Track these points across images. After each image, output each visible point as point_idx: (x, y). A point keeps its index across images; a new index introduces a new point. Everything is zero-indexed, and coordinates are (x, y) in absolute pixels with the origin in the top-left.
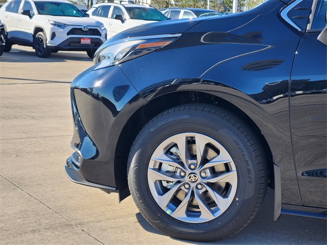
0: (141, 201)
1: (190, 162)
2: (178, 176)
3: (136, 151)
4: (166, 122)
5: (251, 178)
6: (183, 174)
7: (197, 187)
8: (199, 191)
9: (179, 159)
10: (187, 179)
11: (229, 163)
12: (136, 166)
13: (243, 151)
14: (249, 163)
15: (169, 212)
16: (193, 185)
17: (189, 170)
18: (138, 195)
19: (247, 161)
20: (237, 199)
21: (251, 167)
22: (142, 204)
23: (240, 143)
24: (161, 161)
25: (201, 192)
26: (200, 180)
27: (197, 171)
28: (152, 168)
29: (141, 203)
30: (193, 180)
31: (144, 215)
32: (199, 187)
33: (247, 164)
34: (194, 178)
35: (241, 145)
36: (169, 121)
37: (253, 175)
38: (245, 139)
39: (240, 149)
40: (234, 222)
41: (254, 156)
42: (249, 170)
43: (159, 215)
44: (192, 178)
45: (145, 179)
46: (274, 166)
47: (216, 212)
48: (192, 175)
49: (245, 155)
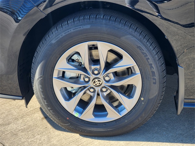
0: (49, 108)
1: (93, 67)
2: (82, 82)
3: (39, 63)
4: (67, 33)
5: (155, 79)
6: (87, 80)
7: (102, 91)
8: (104, 93)
9: (81, 66)
10: (91, 84)
11: (133, 67)
12: (41, 77)
13: (147, 56)
14: (153, 66)
15: (77, 115)
16: (98, 89)
17: (93, 75)
18: (46, 103)
19: (151, 65)
20: (142, 99)
21: (155, 69)
22: (51, 111)
23: (143, 48)
24: (64, 70)
25: (105, 94)
26: (104, 84)
27: (101, 76)
28: (57, 77)
29: (49, 110)
30: (98, 85)
31: (53, 119)
32: (104, 90)
33: (151, 67)
34: (98, 82)
35: (145, 51)
36: (70, 32)
37: (157, 77)
38: (148, 43)
39: (143, 53)
40: (140, 119)
41: (157, 59)
42: (153, 72)
43: (68, 119)
44: (96, 83)
45: (51, 88)
46: (179, 67)
47: (121, 111)
48: (96, 80)
49: (149, 59)
